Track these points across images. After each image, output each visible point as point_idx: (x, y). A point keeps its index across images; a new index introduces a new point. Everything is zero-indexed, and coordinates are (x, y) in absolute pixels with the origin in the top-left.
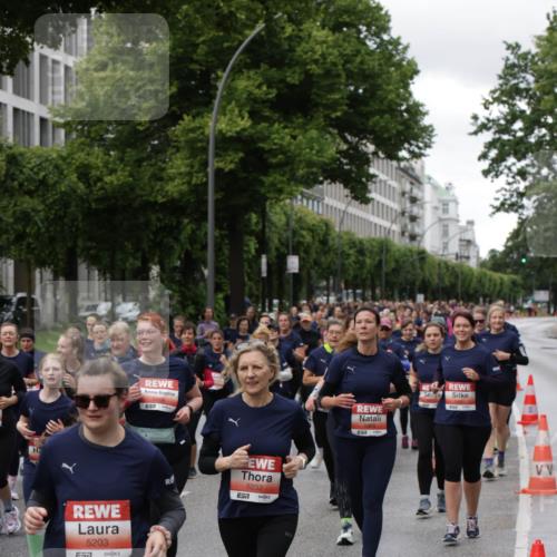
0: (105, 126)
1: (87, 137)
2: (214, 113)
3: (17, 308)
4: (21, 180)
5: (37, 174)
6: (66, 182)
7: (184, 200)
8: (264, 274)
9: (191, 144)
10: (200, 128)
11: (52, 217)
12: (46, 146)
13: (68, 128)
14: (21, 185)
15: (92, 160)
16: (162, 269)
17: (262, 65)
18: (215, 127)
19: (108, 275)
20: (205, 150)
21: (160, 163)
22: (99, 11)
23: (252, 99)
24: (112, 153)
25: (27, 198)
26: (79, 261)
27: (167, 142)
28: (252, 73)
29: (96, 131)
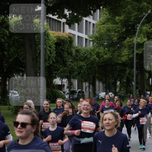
0: (104, 41)
1: (99, 44)
2: (136, 37)
3: (78, 94)
4: (80, 57)
5: (84, 55)
6: (93, 57)
7: (127, 62)
8: (151, 84)
9: (129, 46)
10: (132, 41)
11: (88, 67)
12: (87, 47)
13: (93, 41)
14: (80, 58)
15: (100, 51)
16: (120, 82)
17: (151, 22)
18: (136, 41)
19: (104, 84)
20: (133, 48)
21: (120, 52)
22: (103, 8)
23: (147, 33)
24: (106, 49)
25: (81, 62)
26: (96, 80)
27: (122, 46)
28: (147, 25)
29: (101, 42)
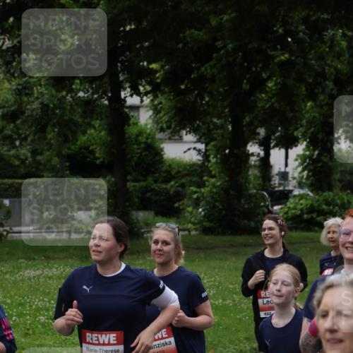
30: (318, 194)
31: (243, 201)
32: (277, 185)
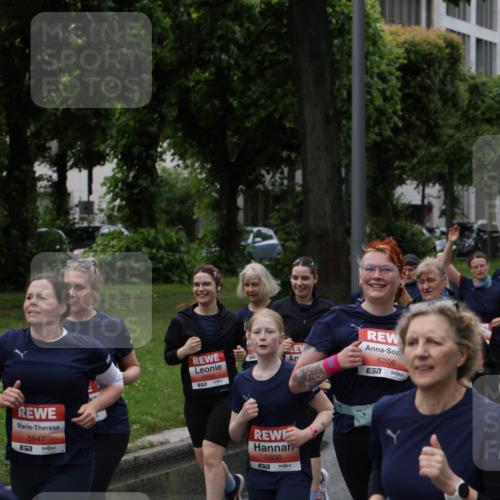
30: (136, 232)
31: (29, 244)
32: (77, 221)
